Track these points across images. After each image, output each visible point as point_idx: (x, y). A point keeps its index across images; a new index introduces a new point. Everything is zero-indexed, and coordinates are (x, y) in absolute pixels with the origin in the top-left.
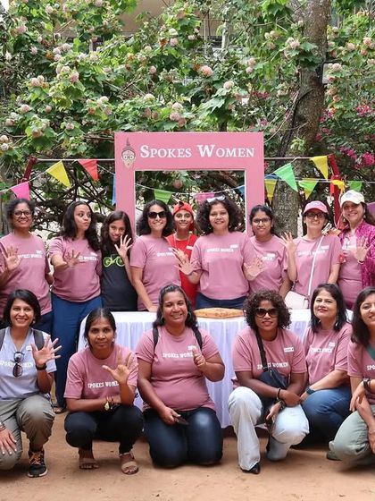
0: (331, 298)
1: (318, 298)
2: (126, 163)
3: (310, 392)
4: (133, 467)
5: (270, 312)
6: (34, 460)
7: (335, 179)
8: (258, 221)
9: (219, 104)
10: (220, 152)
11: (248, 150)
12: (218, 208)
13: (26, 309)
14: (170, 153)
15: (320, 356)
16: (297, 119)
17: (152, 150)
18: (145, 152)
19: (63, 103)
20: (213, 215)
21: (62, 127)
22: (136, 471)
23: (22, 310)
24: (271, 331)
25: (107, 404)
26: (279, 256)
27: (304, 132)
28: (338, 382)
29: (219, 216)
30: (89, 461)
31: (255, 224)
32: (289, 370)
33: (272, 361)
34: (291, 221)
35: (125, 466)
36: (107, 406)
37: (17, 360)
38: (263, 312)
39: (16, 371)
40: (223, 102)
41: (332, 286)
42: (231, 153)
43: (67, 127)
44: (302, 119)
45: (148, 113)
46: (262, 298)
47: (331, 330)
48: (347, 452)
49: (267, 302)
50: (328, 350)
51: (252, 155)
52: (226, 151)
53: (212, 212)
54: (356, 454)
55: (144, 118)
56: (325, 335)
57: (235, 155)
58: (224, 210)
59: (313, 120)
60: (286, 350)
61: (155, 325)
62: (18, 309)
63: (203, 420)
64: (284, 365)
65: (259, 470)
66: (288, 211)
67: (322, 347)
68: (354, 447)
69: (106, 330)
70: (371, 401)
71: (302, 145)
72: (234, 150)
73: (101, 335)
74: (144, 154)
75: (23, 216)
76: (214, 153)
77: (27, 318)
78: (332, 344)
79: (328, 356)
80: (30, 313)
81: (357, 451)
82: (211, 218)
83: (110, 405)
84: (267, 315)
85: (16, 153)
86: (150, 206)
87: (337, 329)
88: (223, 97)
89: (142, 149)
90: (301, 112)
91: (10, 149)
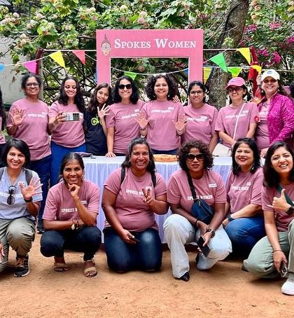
0: (249, 149)
1: (238, 149)
2: (104, 52)
3: (231, 220)
4: (92, 271)
5: (198, 157)
6: (19, 264)
7: (254, 64)
8: (194, 92)
9: (173, 12)
10: (171, 45)
11: (192, 43)
12: (161, 81)
13: (19, 155)
14: (136, 45)
15: (239, 192)
16: (228, 25)
17: (123, 43)
18: (118, 44)
19: (63, 11)
20: (157, 86)
21: (63, 29)
22: (95, 275)
23: (16, 156)
24: (198, 172)
25: (73, 225)
26: (211, 118)
27: (233, 34)
28: (253, 213)
29: (161, 87)
30: (62, 265)
31: (192, 95)
32: (213, 201)
33: (200, 194)
34: (222, 97)
35: (87, 270)
36: (73, 227)
37: (11, 192)
38: (192, 157)
39: (10, 200)
40: (175, 10)
41: (250, 140)
42: (179, 45)
43: (66, 28)
44: (232, 26)
45: (123, 19)
46: (192, 146)
47: (249, 173)
48: (258, 270)
49: (195, 149)
50: (245, 188)
51: (195, 46)
52: (175, 44)
53: (156, 84)
54: (265, 271)
55: (120, 23)
56: (244, 177)
57: (182, 47)
58: (166, 83)
59: (240, 26)
60: (210, 186)
61: (123, 166)
62: (13, 154)
63: (148, 238)
64: (209, 197)
65: (189, 278)
66: (220, 91)
67: (241, 186)
68: (264, 266)
69: (76, 169)
70: (279, 228)
71: (231, 42)
72: (181, 43)
73: (73, 173)
74: (117, 46)
75: (33, 86)
76: (167, 44)
77: (20, 162)
78: (249, 184)
79: (245, 193)
80: (23, 159)
81: (266, 269)
82: (156, 88)
83: (76, 226)
84: (196, 160)
85: (32, 46)
86: (121, 80)
87: (253, 172)
88: (175, 7)
89: (116, 42)
90: (231, 20)
91: (27, 44)
